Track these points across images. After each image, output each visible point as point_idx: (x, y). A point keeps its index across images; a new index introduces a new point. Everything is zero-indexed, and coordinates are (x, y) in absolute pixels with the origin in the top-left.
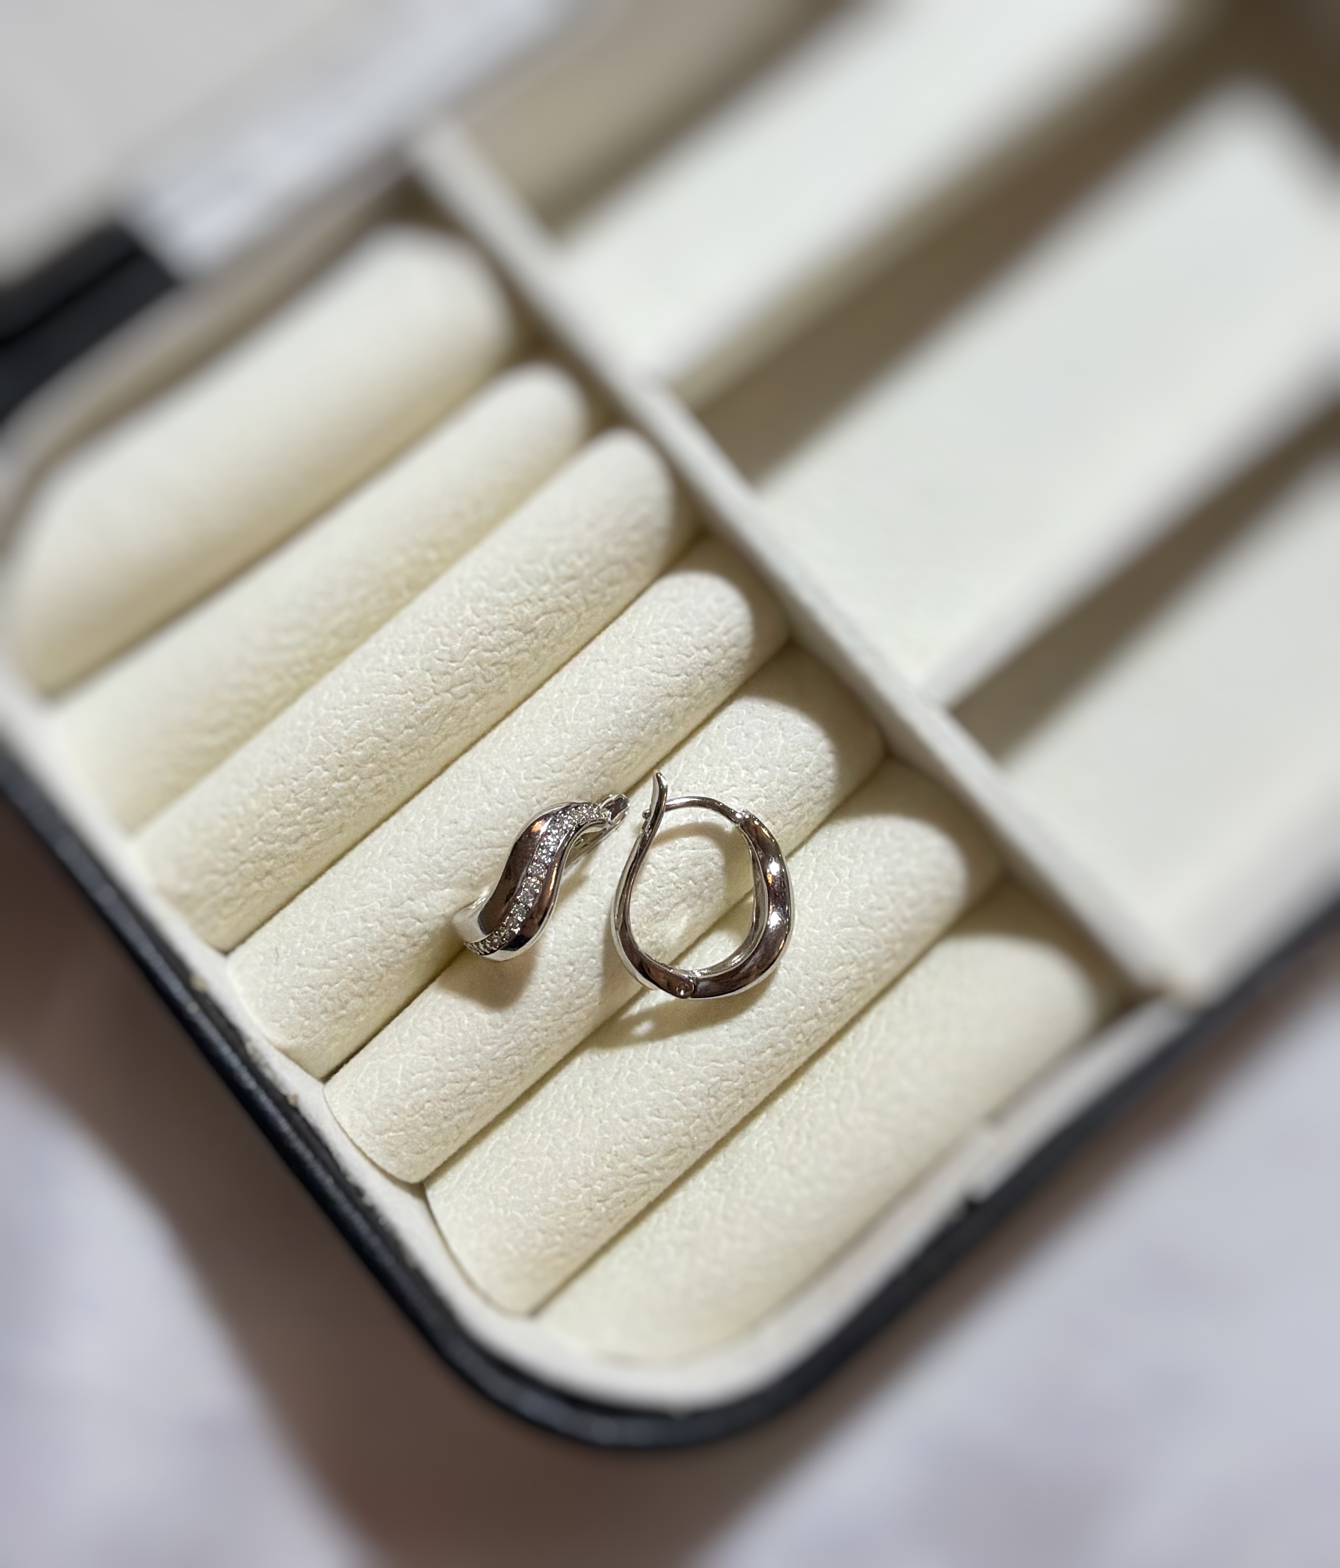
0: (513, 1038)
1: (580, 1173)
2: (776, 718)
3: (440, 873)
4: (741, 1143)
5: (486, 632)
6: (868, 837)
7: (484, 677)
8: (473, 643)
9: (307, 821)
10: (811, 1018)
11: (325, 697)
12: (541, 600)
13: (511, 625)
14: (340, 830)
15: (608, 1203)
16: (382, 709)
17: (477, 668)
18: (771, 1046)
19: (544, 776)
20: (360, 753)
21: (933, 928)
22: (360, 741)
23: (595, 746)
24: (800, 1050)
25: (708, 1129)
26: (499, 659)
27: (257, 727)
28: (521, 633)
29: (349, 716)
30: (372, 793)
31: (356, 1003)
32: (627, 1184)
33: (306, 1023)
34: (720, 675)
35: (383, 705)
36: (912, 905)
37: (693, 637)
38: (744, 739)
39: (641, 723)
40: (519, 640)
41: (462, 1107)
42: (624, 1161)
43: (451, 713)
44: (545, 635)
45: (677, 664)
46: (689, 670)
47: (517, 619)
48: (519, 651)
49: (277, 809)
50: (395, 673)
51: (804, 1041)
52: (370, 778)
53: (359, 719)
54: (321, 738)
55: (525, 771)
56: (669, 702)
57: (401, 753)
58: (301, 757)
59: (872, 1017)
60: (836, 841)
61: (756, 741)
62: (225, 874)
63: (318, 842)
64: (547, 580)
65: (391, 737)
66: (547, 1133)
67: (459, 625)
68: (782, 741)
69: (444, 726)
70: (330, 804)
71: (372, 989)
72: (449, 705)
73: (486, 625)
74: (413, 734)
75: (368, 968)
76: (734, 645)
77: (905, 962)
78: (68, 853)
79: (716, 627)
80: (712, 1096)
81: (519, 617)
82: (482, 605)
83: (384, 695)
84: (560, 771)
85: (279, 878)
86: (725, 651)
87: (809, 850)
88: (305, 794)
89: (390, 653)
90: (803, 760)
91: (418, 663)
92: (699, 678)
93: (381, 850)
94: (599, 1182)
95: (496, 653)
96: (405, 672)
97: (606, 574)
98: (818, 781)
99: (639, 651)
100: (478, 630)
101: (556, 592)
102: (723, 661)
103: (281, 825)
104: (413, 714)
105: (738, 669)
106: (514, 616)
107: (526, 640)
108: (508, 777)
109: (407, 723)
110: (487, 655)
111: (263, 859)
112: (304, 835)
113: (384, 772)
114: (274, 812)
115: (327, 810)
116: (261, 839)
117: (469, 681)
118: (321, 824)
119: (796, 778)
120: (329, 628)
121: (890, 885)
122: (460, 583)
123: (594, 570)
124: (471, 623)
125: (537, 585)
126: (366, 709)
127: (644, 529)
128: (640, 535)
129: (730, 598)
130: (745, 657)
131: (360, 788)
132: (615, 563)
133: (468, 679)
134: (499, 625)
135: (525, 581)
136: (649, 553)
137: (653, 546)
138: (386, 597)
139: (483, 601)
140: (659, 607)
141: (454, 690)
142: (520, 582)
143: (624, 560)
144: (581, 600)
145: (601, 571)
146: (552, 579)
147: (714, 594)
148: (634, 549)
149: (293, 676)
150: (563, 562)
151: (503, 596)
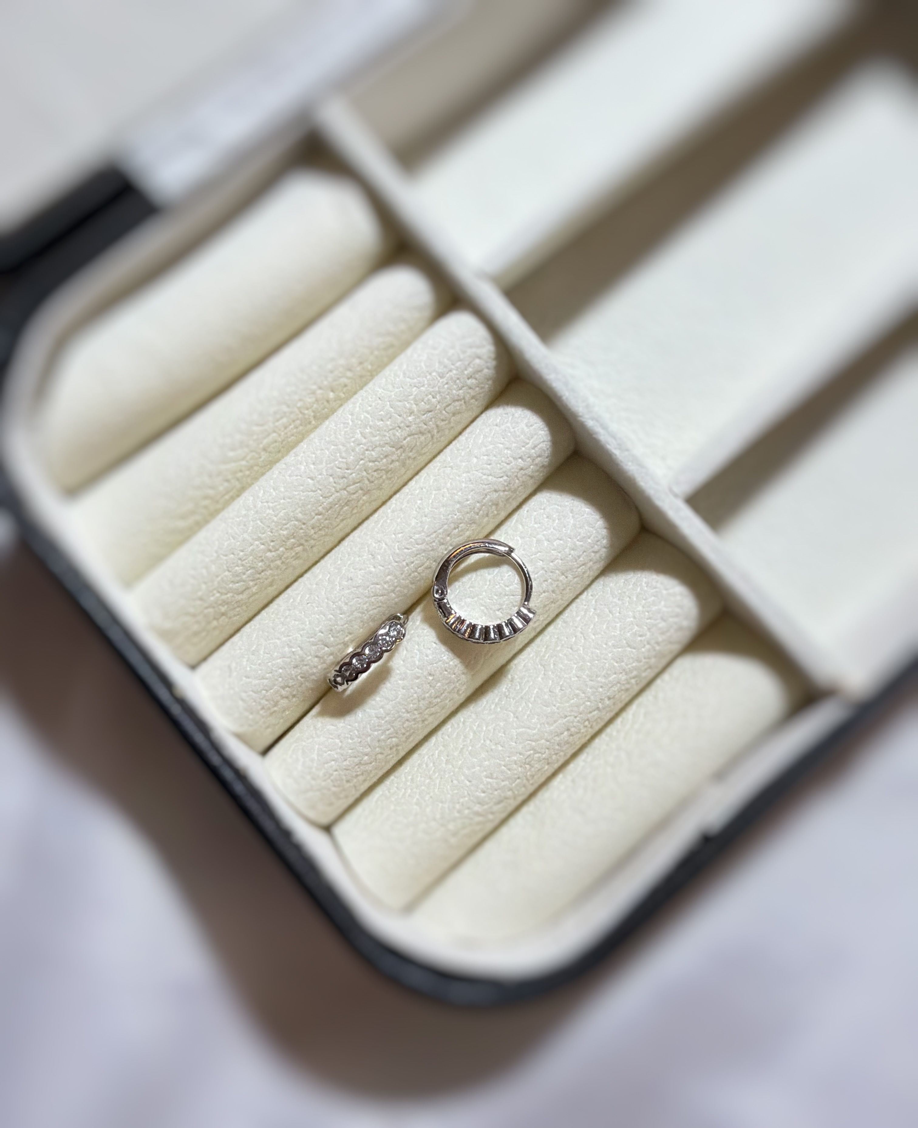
0: (392, 726)
1: (438, 816)
2: (567, 505)
3: (341, 614)
4: (545, 795)
5: (370, 448)
6: (631, 586)
7: (369, 480)
8: (362, 457)
9: (251, 578)
10: (594, 711)
11: (260, 495)
12: (408, 426)
13: (387, 444)
14: (271, 585)
15: (458, 837)
16: (301, 502)
17: (365, 473)
18: (568, 730)
19: (412, 547)
20: (285, 532)
21: (676, 648)
22: (286, 525)
23: (446, 527)
24: (587, 731)
25: (524, 786)
26: (379, 467)
27: (214, 513)
28: (394, 449)
29: (278, 507)
30: (292, 559)
31: (284, 702)
32: (470, 824)
33: (251, 717)
34: (529, 476)
35: (300, 500)
36: (662, 633)
37: (512, 451)
38: (546, 520)
39: (476, 510)
40: (393, 453)
41: (358, 773)
42: (468, 808)
43: (346, 504)
44: (410, 449)
45: (501, 469)
46: (509, 474)
47: (391, 439)
48: (393, 461)
49: (229, 571)
50: (309, 478)
51: (589, 726)
52: (292, 549)
53: (285, 509)
54: (258, 522)
55: (398, 544)
56: (495, 495)
57: (312, 531)
58: (246, 536)
59: (634, 707)
60: (608, 589)
61: (554, 521)
62: (194, 615)
63: (257, 593)
64: (412, 413)
65: (305, 522)
66: (415, 790)
67: (352, 444)
68: (572, 522)
69: (341, 513)
70: (264, 568)
71: (294, 693)
72: (345, 499)
73: (369, 444)
74: (321, 519)
75: (292, 679)
76: (539, 456)
77: (656, 671)
78: (88, 604)
79: (528, 444)
80: (528, 764)
81: (392, 437)
82: (368, 430)
83: (301, 492)
84: (422, 543)
85: (230, 618)
86: (533, 460)
87: (590, 594)
88: (248, 561)
89: (305, 464)
90: (587, 534)
91: (324, 471)
92: (516, 478)
93: (299, 598)
94: (452, 823)
95: (376, 463)
96: (316, 477)
97: (451, 408)
98: (596, 548)
99: (475, 460)
100: (365, 448)
101: (418, 420)
102: (532, 467)
103: (232, 582)
104: (321, 505)
105: (541, 472)
106: (389, 437)
107: (397, 454)
108: (387, 547)
109: (317, 512)
110: (371, 464)
111: (220, 605)
112: (247, 588)
113: (302, 545)
114: (227, 573)
115: (262, 571)
116: (219, 592)
117: (360, 482)
118: (259, 580)
119: (582, 546)
120: (261, 446)
121: (647, 619)
122: (352, 415)
123: (444, 405)
124: (360, 443)
125: (405, 416)
126: (289, 502)
127: (477, 376)
128: (474, 381)
129: (536, 423)
130: (546, 464)
131: (285, 556)
132: (458, 400)
133: (358, 481)
134: (380, 444)
135: (397, 414)
136: (480, 393)
137: (482, 388)
138: (301, 425)
139: (368, 428)
140: (487, 430)
141: (348, 489)
142: (393, 414)
143: (464, 398)
144: (434, 426)
145: (448, 406)
146: (415, 411)
147: (526, 421)
148: (470, 391)
149: (238, 479)
150: (423, 401)
151: (381, 424)
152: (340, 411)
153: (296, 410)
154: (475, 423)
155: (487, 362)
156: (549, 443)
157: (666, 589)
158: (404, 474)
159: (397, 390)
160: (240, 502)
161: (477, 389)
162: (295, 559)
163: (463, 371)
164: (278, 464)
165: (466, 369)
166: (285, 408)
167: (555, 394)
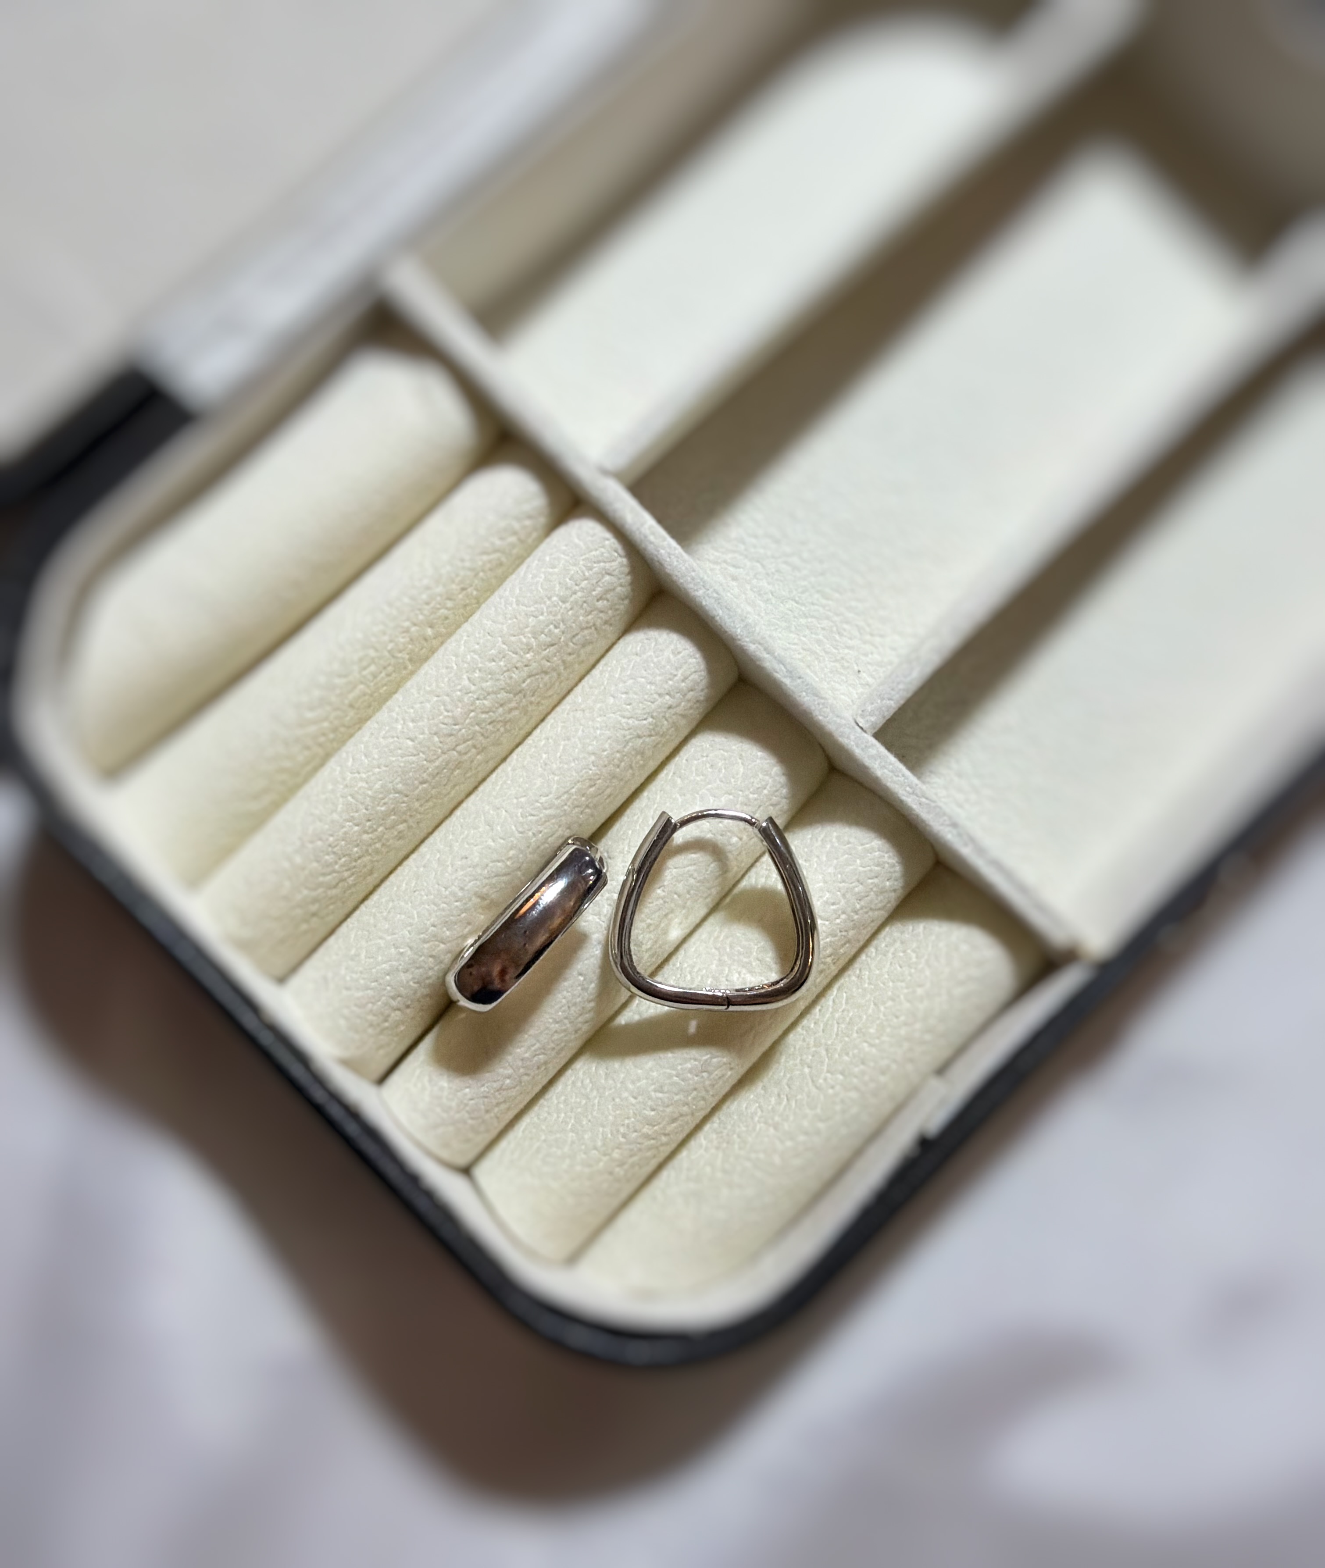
1: (599, 1143)
2: (733, 747)
3: (456, 901)
5: (482, 697)
6: (819, 843)
7: (482, 735)
8: (472, 708)
9: (345, 868)
11: (349, 764)
12: (526, 666)
13: (502, 689)
14: (371, 872)
15: (626, 1167)
16: (400, 769)
17: (477, 728)
20: (383, 808)
21: (881, 914)
22: (383, 799)
25: (704, 1099)
26: (494, 718)
27: (293, 790)
28: (511, 695)
29: (372, 778)
30: (394, 840)
31: (396, 1016)
32: (640, 1150)
33: (357, 1037)
34: (681, 715)
35: (400, 767)
36: (860, 899)
37: (656, 686)
38: (710, 770)
39: (616, 762)
40: (510, 701)
42: (635, 1131)
43: (457, 767)
44: (531, 694)
45: (644, 709)
46: (655, 714)
47: (507, 684)
48: (511, 710)
49: (318, 862)
50: (408, 739)
52: (393, 827)
53: (381, 780)
54: (350, 798)
55: (520, 810)
56: (639, 742)
57: (417, 804)
58: (335, 816)
61: (719, 770)
62: (278, 919)
63: (355, 885)
64: (529, 649)
65: (408, 793)
66: (569, 1114)
67: (459, 693)
68: (742, 770)
69: (452, 778)
70: (361, 853)
71: (408, 1003)
72: (455, 761)
73: (480, 692)
74: (427, 788)
75: (403, 986)
76: (692, 689)
77: (858, 945)
79: (675, 676)
81: (509, 681)
82: (477, 674)
83: (399, 758)
84: (551, 808)
85: (324, 918)
86: (684, 695)
88: (341, 847)
89: (402, 722)
90: (761, 784)
91: (427, 729)
92: (663, 719)
94: (617, 1151)
95: (491, 714)
96: (416, 737)
97: (579, 639)
99: (611, 700)
100: (475, 696)
101: (539, 657)
102: (683, 704)
103: (322, 874)
104: (425, 772)
105: (697, 708)
106: (504, 681)
107: (516, 700)
108: (508, 816)
109: (421, 779)
110: (484, 716)
111: (310, 903)
112: (342, 880)
113: (405, 821)
114: (315, 864)
115: (359, 858)
116: (307, 888)
117: (472, 738)
118: (356, 869)
119: (757, 798)
120: (347, 702)
121: (840, 883)
122: (457, 656)
123: (569, 636)
124: (468, 691)
125: (522, 654)
126: (386, 771)
127: (608, 596)
128: (605, 602)
129: (685, 649)
130: (702, 698)
131: (385, 836)
132: (587, 628)
133: (470, 737)
134: (493, 691)
135: (511, 651)
136: (614, 616)
137: (617, 610)
138: (394, 671)
139: (477, 671)
140: (624, 661)
141: (459, 748)
142: (507, 652)
143: (594, 625)
144: (560, 661)
145: (574, 636)
146: (534, 647)
147: (672, 647)
148: (601, 615)
149: (320, 745)
150: (542, 633)
151: (494, 665)
152: (441, 651)
153: (386, 654)
154: (611, 652)
155: (619, 579)
156: (704, 673)
157: (862, 845)
158: (527, 723)
159: (510, 622)
160: (324, 774)
161: (610, 612)
162: (398, 840)
163: (590, 592)
164: (369, 722)
165: (594, 590)
166: (372, 653)
167: (706, 612)
